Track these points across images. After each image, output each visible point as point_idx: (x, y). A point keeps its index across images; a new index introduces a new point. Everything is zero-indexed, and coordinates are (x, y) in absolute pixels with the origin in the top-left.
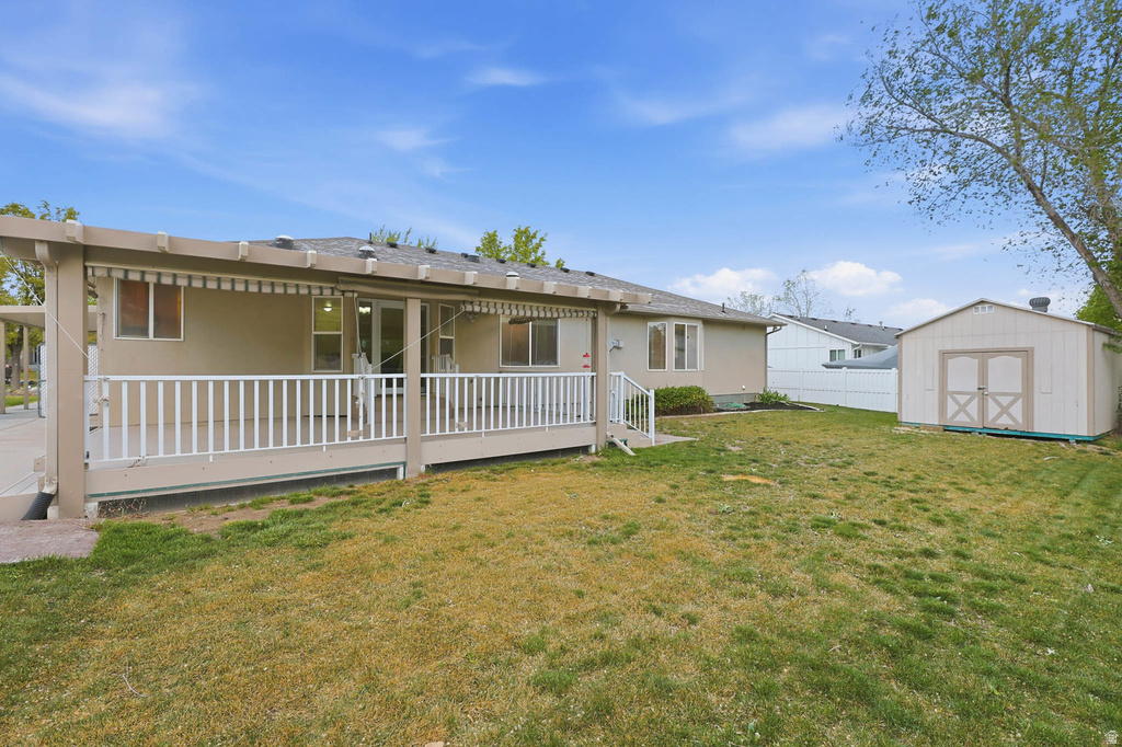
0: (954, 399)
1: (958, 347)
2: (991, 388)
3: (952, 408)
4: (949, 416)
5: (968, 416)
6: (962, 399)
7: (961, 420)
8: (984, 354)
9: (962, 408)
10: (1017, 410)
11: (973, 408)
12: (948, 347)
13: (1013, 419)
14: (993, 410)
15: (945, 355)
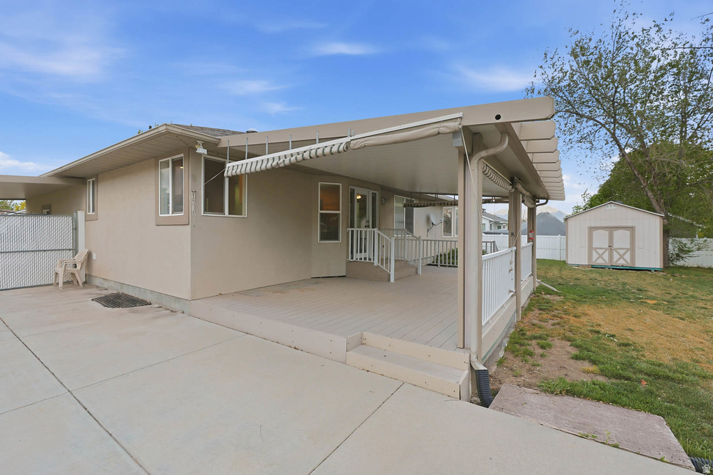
0: (596, 252)
1: (598, 225)
2: (615, 246)
3: (595, 256)
4: (593, 260)
5: (604, 260)
6: (601, 251)
7: (600, 262)
8: (611, 229)
9: (600, 256)
10: (628, 257)
11: (606, 256)
12: (593, 225)
13: (625, 261)
14: (616, 256)
15: (592, 229)
